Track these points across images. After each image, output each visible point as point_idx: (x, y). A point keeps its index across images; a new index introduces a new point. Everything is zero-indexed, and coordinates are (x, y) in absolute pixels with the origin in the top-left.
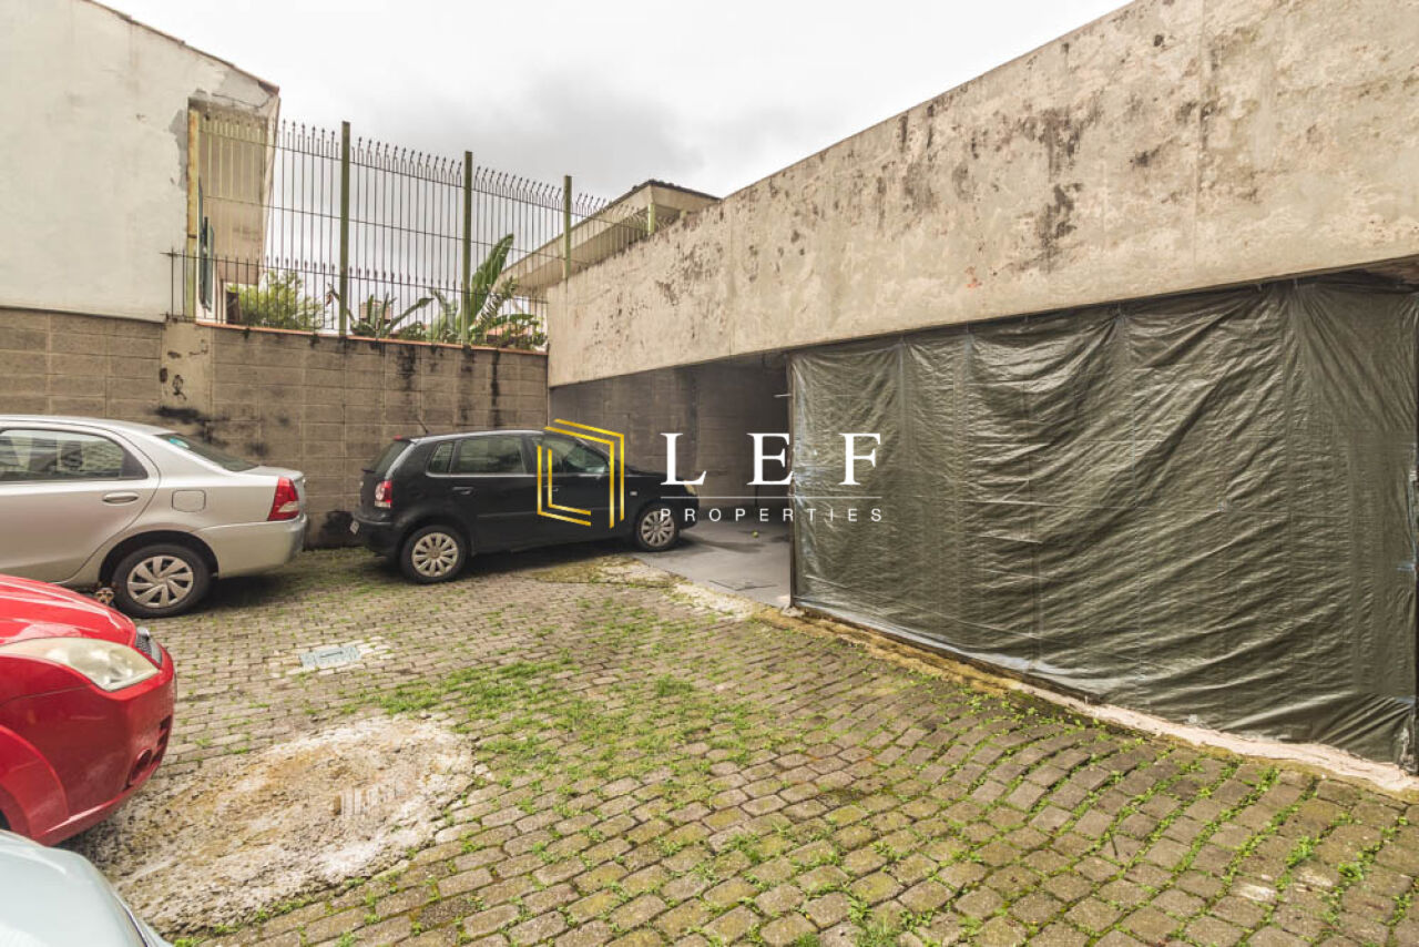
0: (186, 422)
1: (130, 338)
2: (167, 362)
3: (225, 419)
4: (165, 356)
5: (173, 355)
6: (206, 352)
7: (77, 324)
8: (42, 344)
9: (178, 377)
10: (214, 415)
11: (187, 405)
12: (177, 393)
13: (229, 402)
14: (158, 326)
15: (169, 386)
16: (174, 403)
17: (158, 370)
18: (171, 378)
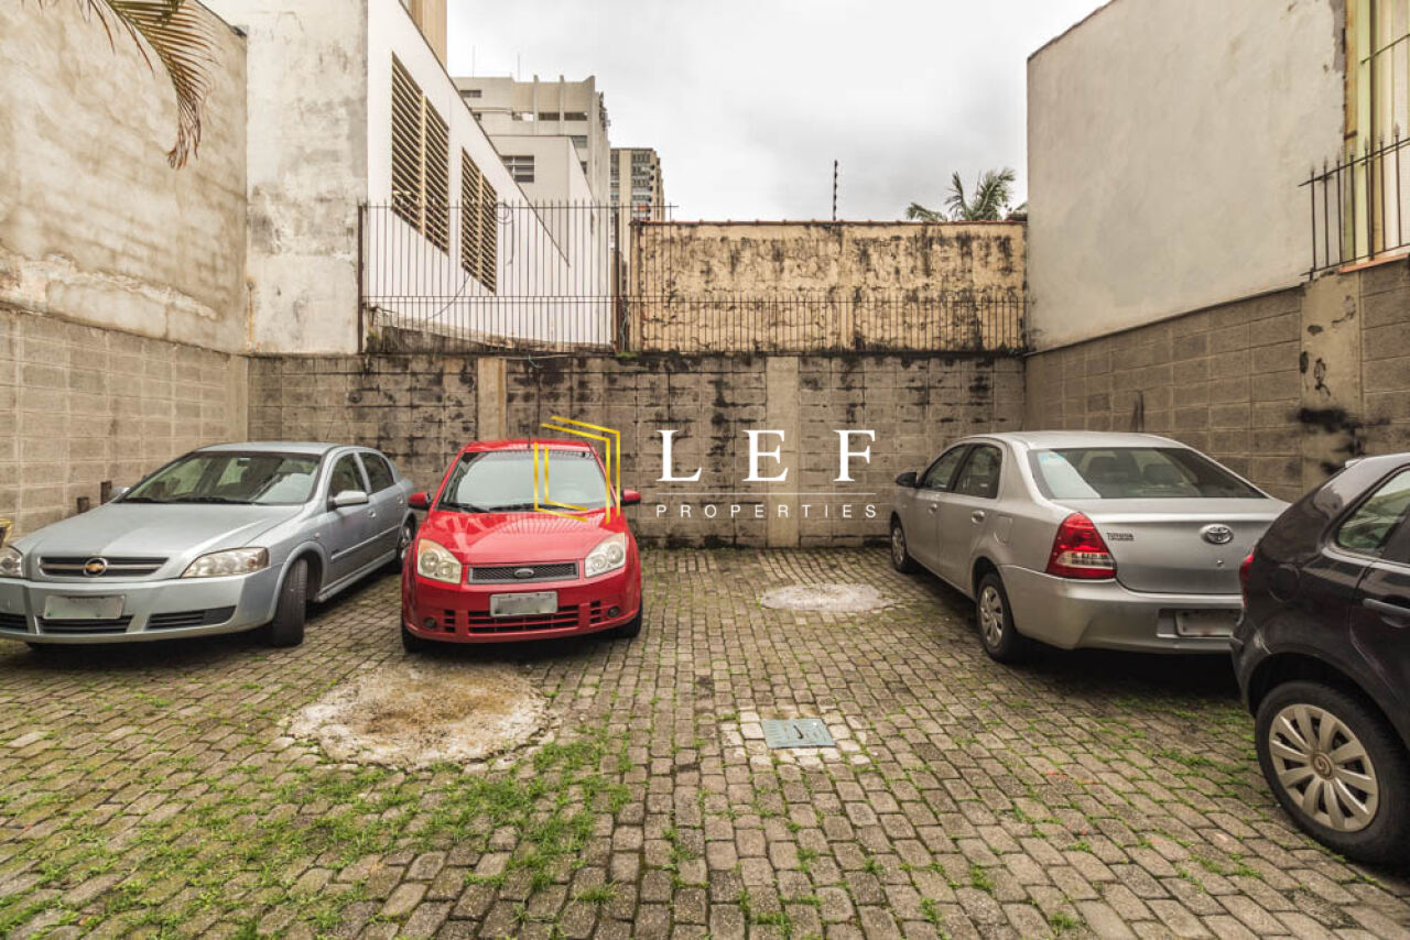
0: (1330, 430)
1: (1270, 319)
2: (1309, 343)
3: (1383, 422)
4: (1306, 334)
5: (1315, 330)
6: (1352, 315)
7: (1227, 318)
8: (1203, 348)
9: (1319, 361)
10: (1367, 417)
11: (1331, 402)
12: (1319, 386)
13: (1388, 391)
14: (1298, 291)
15: (1310, 379)
16: (1316, 401)
17: (1298, 356)
18: (1312, 365)
